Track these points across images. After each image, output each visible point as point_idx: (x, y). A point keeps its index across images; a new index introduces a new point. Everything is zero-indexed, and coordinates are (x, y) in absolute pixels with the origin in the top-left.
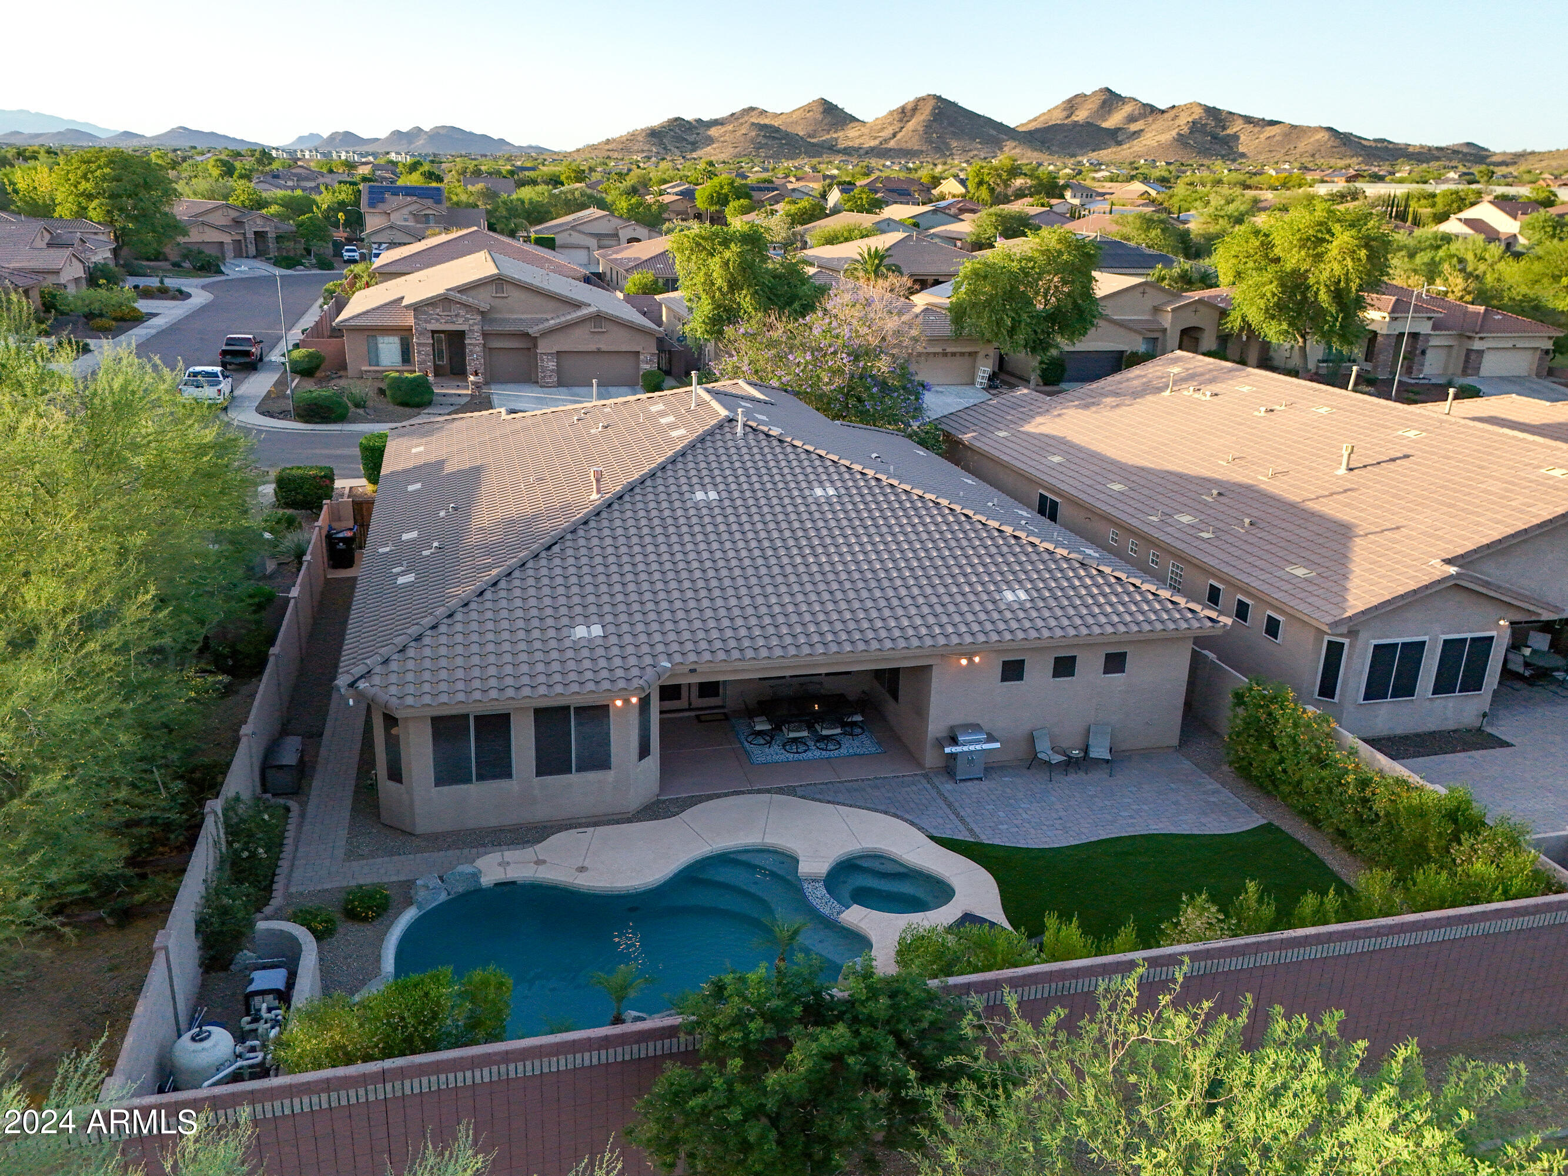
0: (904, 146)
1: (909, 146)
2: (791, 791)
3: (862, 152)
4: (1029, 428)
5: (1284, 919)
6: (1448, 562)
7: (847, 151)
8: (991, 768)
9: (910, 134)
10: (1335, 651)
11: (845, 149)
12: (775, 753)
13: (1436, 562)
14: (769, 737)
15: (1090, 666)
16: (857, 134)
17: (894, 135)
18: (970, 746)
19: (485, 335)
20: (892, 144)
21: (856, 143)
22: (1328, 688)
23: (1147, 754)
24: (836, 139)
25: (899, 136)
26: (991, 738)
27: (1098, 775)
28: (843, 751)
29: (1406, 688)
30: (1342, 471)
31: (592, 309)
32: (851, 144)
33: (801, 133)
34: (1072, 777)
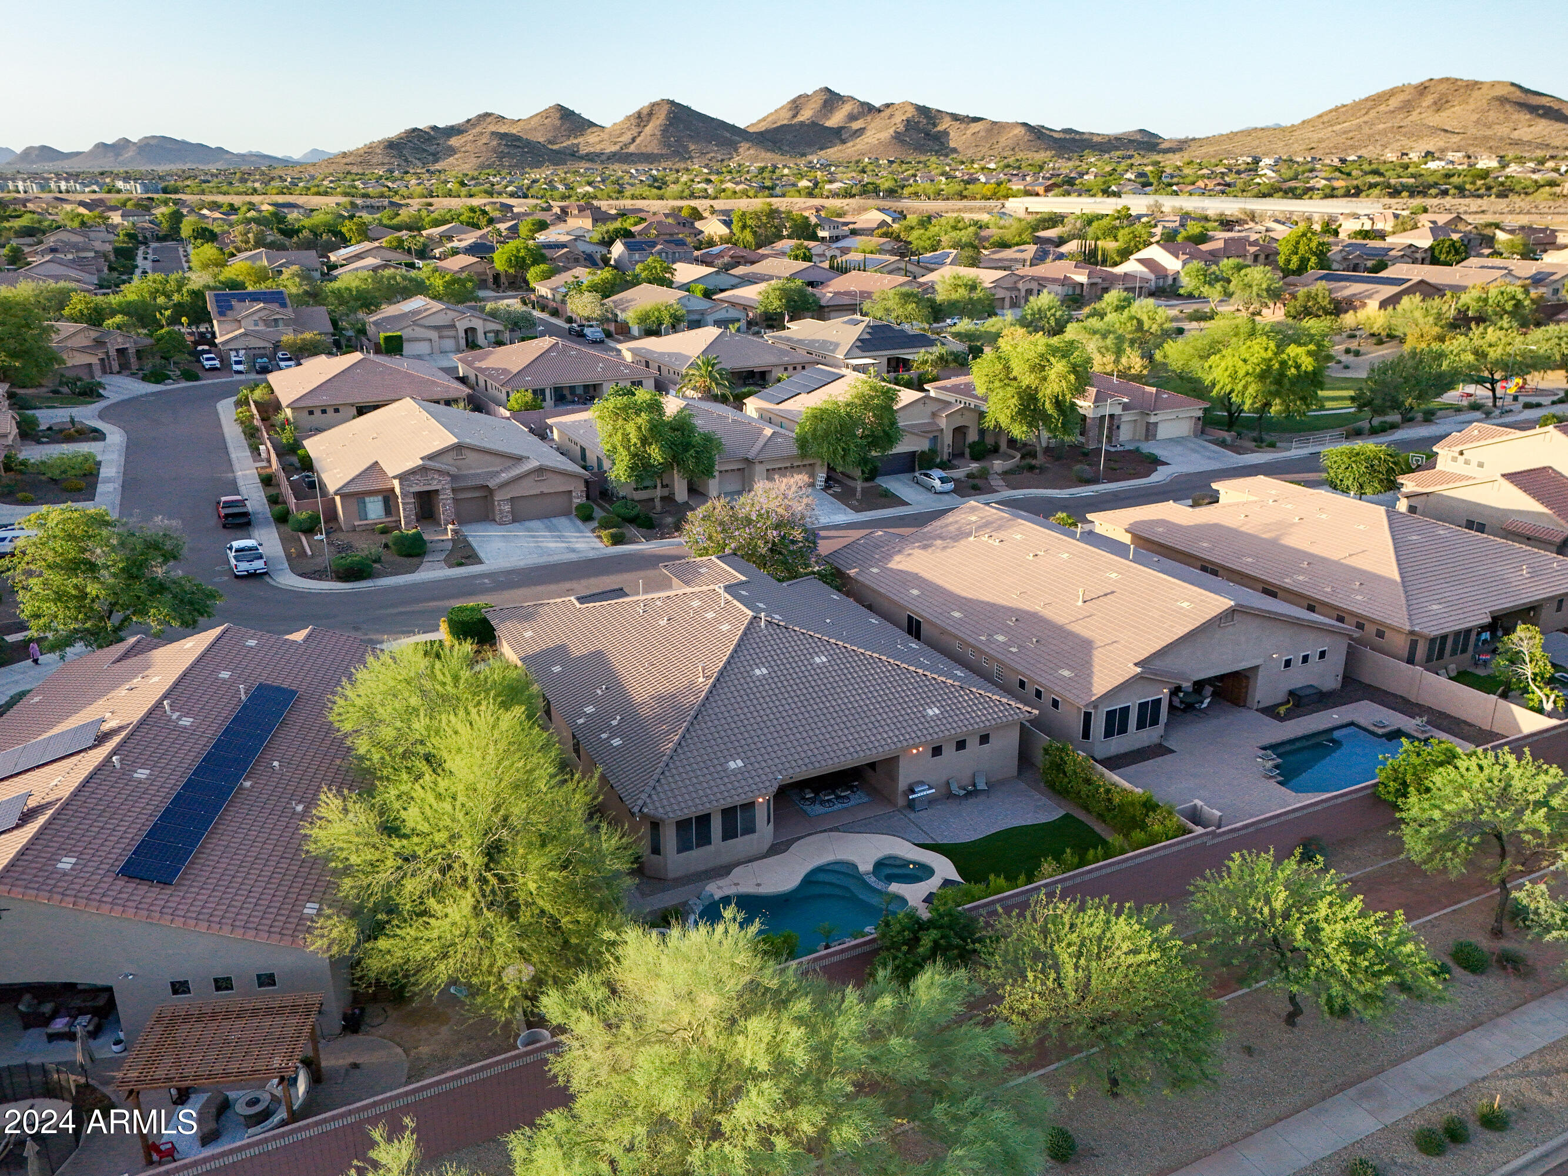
0: (644, 150)
1: (649, 150)
2: (836, 829)
3: (604, 157)
4: (893, 565)
5: (1082, 863)
6: (1136, 664)
7: (590, 157)
8: (931, 801)
9: (649, 138)
10: (1088, 716)
11: (587, 155)
12: (818, 809)
13: (1131, 665)
14: (813, 801)
15: (973, 744)
16: (597, 139)
17: (634, 140)
18: (922, 792)
19: (454, 490)
20: (632, 149)
21: (598, 149)
22: (1086, 735)
23: (1002, 782)
24: (578, 145)
25: (638, 141)
26: (930, 788)
27: (982, 798)
28: (852, 803)
29: (1123, 730)
30: (1080, 603)
31: (534, 464)
32: (592, 150)
33: (541, 140)
34: (971, 801)
